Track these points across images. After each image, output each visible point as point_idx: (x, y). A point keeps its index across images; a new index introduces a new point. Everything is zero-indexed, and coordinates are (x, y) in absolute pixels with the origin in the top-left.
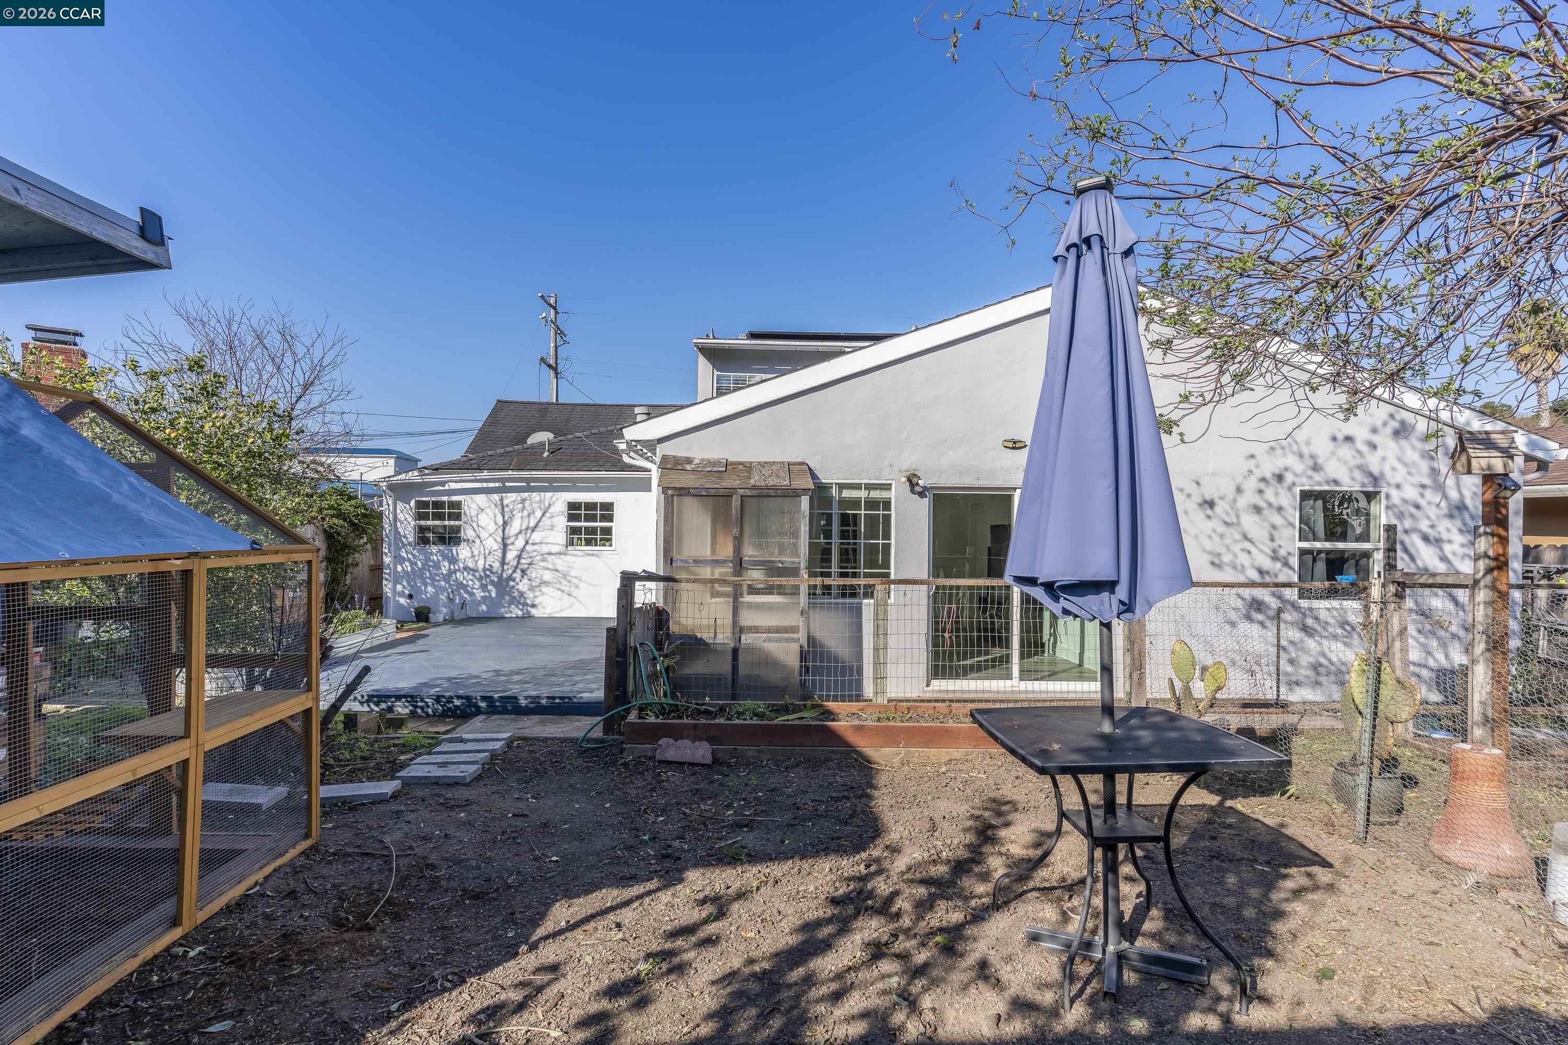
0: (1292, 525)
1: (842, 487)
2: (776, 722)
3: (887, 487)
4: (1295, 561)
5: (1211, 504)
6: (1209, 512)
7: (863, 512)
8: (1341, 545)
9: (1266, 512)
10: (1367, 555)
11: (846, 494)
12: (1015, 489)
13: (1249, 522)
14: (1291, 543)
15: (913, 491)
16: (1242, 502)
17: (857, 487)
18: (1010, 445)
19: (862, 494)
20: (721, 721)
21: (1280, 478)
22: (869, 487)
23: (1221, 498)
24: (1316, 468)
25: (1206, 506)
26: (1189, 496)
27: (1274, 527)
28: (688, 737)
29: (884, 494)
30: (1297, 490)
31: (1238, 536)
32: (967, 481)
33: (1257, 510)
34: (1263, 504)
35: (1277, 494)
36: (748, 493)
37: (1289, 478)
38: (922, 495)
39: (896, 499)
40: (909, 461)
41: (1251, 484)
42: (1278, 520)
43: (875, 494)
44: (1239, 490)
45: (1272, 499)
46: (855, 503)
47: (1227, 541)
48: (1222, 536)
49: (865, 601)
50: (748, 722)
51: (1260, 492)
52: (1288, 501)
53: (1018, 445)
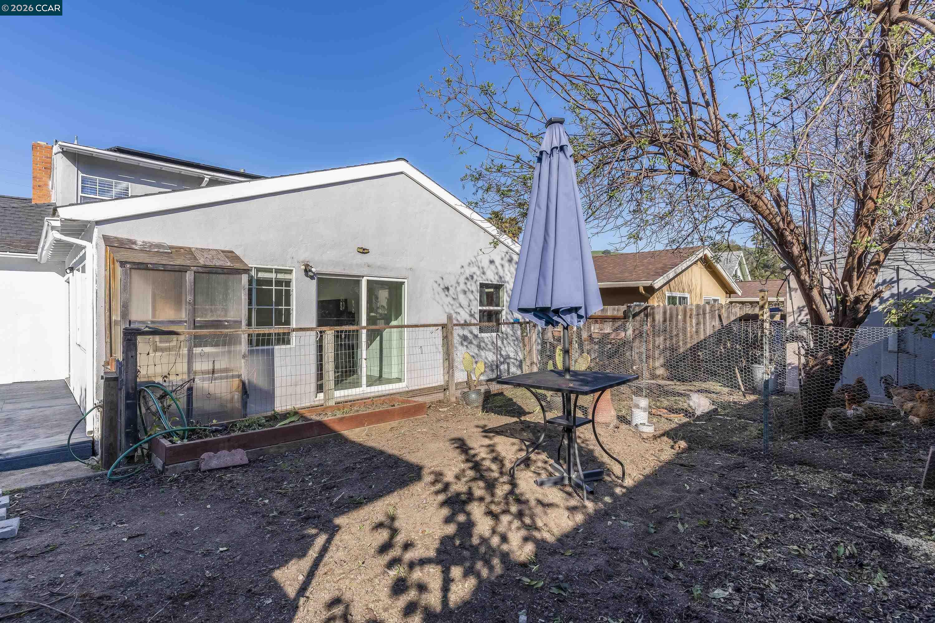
0: (476, 299)
1: (258, 270)
2: (277, 427)
3: (290, 272)
4: (477, 316)
5: (447, 289)
6: (447, 293)
7: (274, 288)
8: (491, 308)
9: (468, 293)
10: (499, 312)
11: (261, 275)
12: (363, 277)
13: (461, 297)
14: (476, 308)
15: (307, 275)
16: (459, 289)
17: (270, 271)
18: (361, 251)
19: (273, 276)
20: (237, 433)
21: (472, 277)
22: (278, 271)
23: (451, 286)
24: (484, 273)
25: (446, 290)
26: (439, 285)
27: (470, 300)
28: (223, 449)
29: (287, 277)
30: (478, 283)
31: (458, 305)
32: (338, 271)
33: (465, 292)
34: (467, 290)
35: (471, 285)
36: (200, 270)
37: (475, 277)
38: (312, 278)
39: (296, 280)
40: (304, 255)
41: (462, 280)
42: (472, 297)
43: (281, 276)
44: (458, 283)
45: (469, 287)
46: (269, 282)
47: (454, 307)
48: (452, 305)
49: (276, 347)
50: (257, 431)
51: (466, 283)
52: (475, 288)
53: (365, 251)
